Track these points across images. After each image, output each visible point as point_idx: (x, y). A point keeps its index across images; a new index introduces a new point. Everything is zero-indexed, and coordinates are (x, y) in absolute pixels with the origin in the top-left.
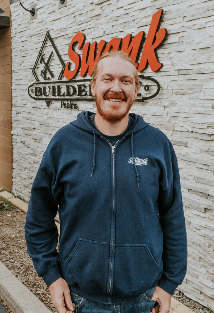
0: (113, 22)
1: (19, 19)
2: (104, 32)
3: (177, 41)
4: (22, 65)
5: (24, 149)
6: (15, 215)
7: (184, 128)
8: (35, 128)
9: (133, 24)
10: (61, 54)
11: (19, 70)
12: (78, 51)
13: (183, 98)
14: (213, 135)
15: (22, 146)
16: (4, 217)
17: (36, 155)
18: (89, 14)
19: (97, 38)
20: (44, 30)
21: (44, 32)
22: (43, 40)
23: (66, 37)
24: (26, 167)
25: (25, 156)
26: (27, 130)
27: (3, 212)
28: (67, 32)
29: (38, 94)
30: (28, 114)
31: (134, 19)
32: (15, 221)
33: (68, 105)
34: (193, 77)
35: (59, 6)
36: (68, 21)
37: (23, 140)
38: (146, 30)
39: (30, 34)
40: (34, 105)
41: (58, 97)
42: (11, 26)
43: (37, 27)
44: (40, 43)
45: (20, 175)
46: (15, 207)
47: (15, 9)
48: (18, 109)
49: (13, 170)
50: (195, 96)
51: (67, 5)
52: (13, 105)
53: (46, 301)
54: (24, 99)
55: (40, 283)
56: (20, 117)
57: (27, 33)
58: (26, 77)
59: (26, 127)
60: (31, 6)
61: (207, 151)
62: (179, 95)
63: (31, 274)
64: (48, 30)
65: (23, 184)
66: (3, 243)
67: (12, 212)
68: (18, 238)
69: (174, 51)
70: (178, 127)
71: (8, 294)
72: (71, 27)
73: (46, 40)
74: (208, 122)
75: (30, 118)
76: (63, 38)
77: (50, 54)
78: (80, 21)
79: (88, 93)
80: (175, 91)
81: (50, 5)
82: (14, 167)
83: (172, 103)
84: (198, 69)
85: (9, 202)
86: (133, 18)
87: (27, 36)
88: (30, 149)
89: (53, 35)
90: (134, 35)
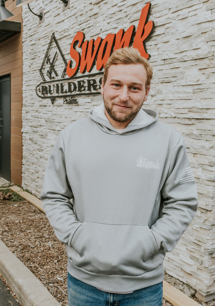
0: (108, 19)
1: (29, 24)
2: (101, 30)
3: (163, 33)
4: (32, 67)
5: (32, 145)
6: (21, 205)
7: (168, 114)
8: (42, 125)
9: (126, 20)
10: (64, 54)
11: (29, 72)
12: (78, 49)
13: (168, 86)
14: (193, 118)
15: (30, 143)
16: (11, 207)
17: (42, 150)
18: (88, 13)
19: (95, 36)
20: (50, 33)
21: (50, 34)
22: (49, 42)
23: (68, 37)
24: (33, 162)
25: (33, 152)
26: (35, 127)
27: (11, 203)
28: (70, 33)
29: (44, 93)
30: (36, 113)
31: (127, 15)
32: (20, 210)
33: (69, 100)
34: (177, 65)
35: (63, 8)
36: (70, 22)
37: (31, 137)
38: (136, 24)
39: (38, 38)
40: (41, 103)
41: (61, 94)
42: (23, 31)
43: (44, 30)
44: (47, 45)
45: (29, 170)
46: (23, 199)
47: (26, 15)
48: (28, 109)
49: (23, 166)
50: (178, 83)
51: (70, 7)
52: (23, 105)
53: (37, 273)
54: (33, 99)
55: (34, 259)
56: (29, 116)
57: (36, 36)
58: (35, 77)
59: (34, 124)
60: (40, 11)
61: (188, 135)
62: (164, 84)
63: (28, 251)
64: (54, 32)
65: (30, 178)
66: (6, 227)
67: (19, 203)
68: (21, 224)
69: (161, 42)
70: (163, 114)
71: (3, 266)
72: (73, 28)
73: (52, 42)
74: (188, 107)
75: (38, 116)
76: (66, 38)
77: (55, 54)
78: (80, 22)
79: (87, 88)
80: (161, 80)
81: (56, 9)
82: (23, 163)
83: (159, 92)
84: (180, 58)
85: (17, 194)
86: (125, 15)
87: (35, 39)
88: (37, 145)
89: (57, 36)
90: (125, 30)
